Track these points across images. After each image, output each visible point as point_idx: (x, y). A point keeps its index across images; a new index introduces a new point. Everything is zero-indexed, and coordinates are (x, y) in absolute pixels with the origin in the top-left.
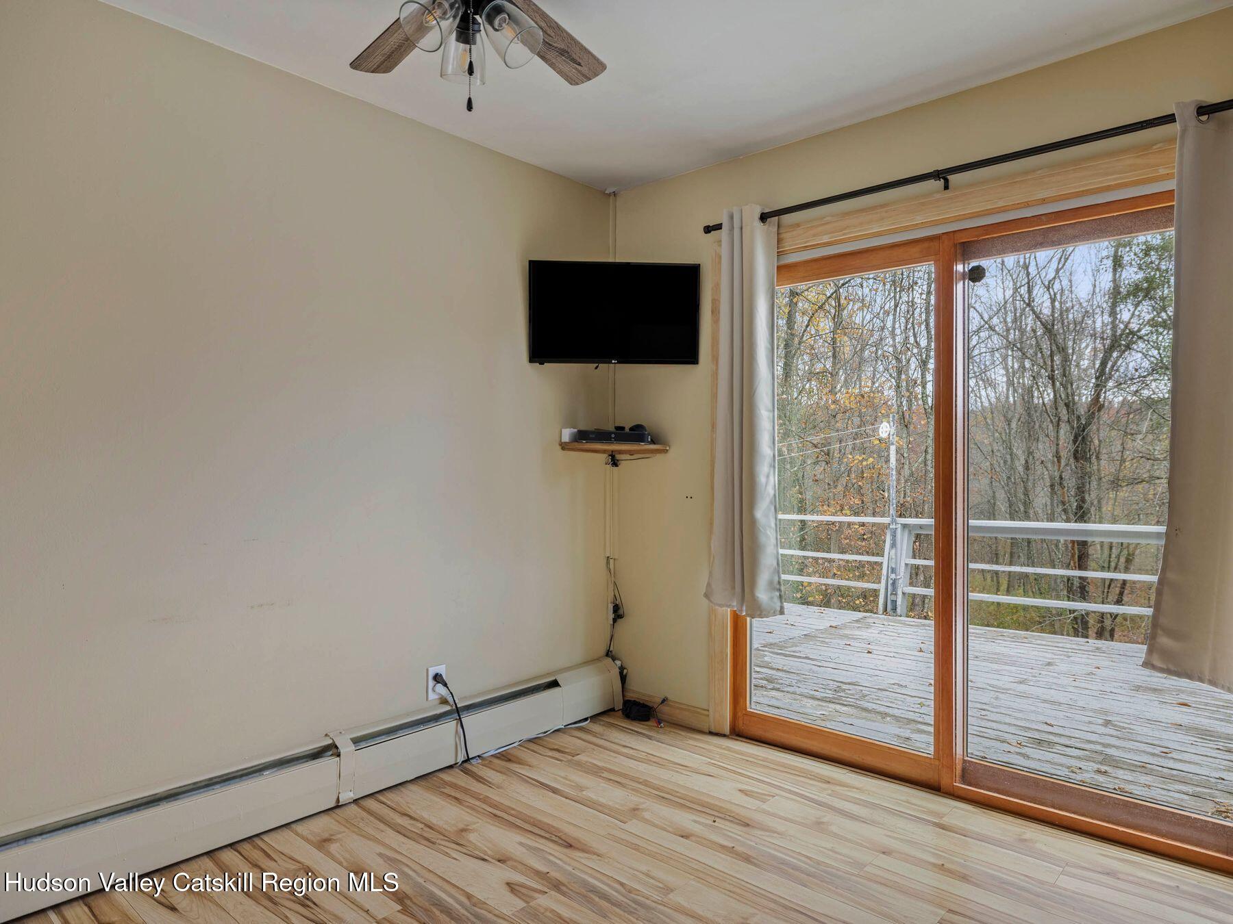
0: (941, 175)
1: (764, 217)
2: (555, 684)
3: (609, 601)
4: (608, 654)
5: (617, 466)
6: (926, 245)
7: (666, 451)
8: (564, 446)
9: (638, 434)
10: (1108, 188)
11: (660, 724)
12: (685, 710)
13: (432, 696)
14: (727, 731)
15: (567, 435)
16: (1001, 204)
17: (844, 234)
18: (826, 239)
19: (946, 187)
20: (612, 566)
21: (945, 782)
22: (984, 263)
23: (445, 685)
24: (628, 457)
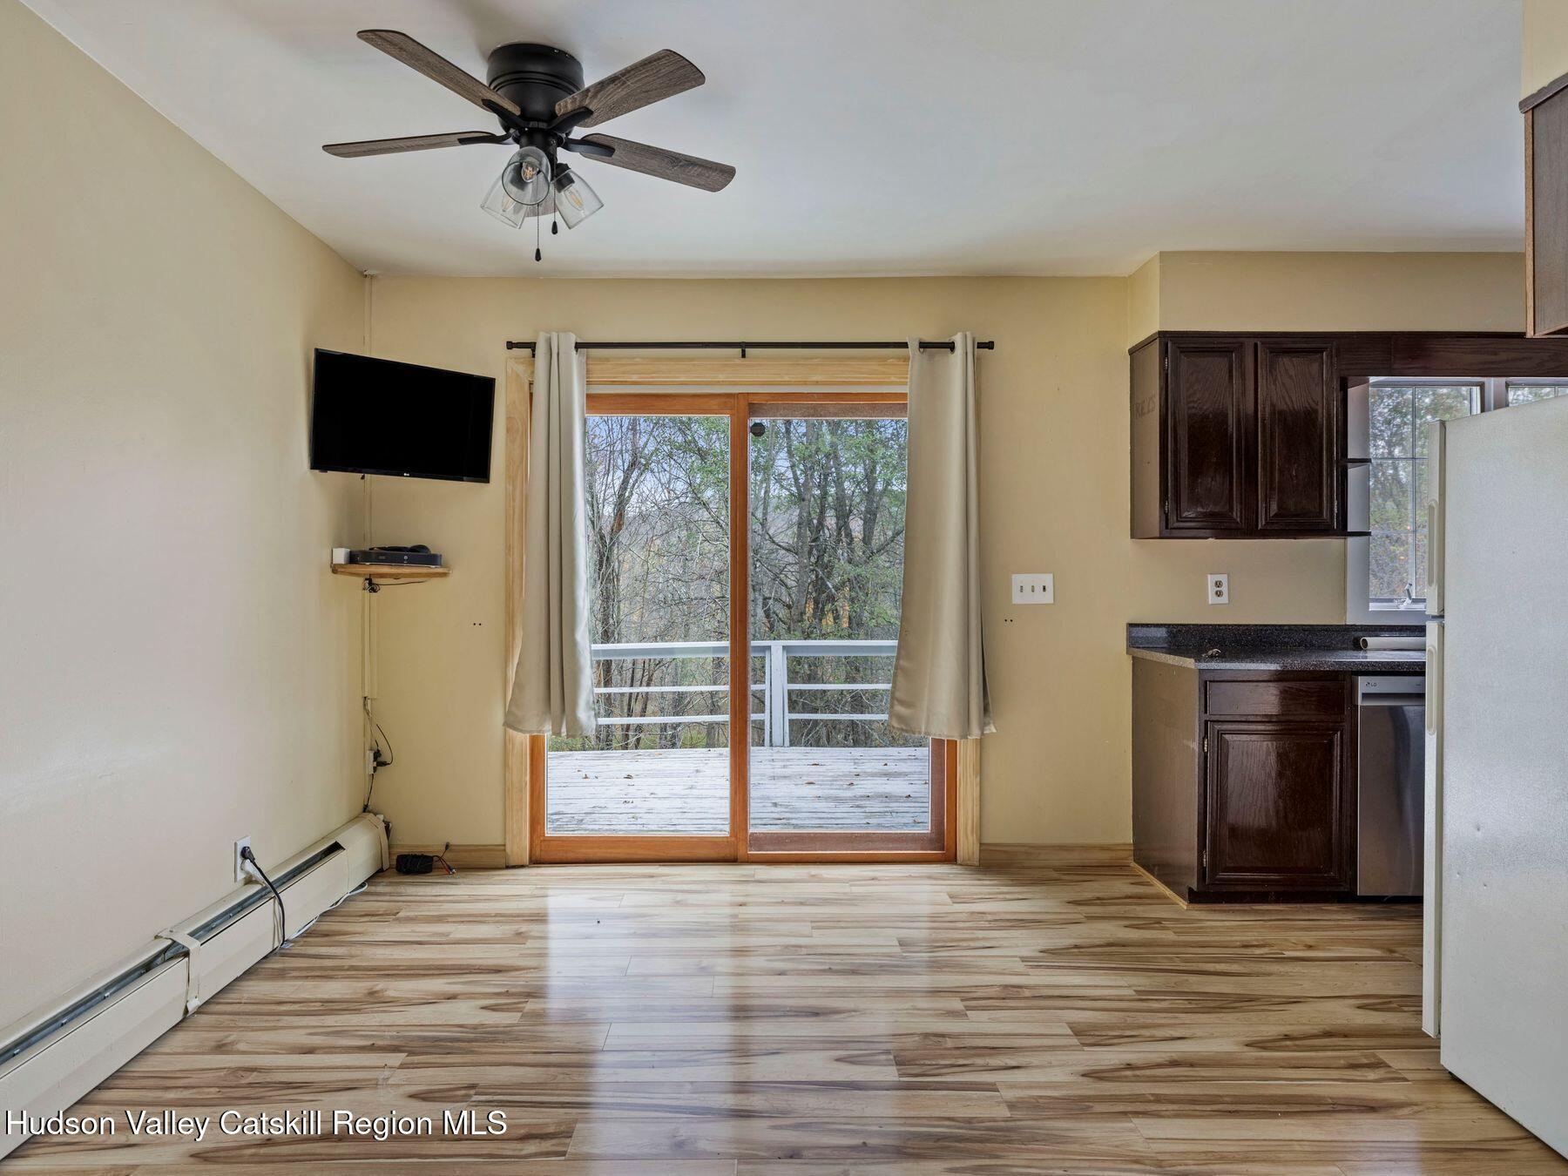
0: (743, 346)
1: (578, 346)
2: (336, 847)
3: (367, 747)
4: (365, 809)
5: (375, 591)
6: (723, 400)
7: (444, 575)
8: (335, 569)
9: (421, 556)
10: (859, 383)
11: (451, 870)
12: (475, 851)
13: (241, 876)
14: (526, 860)
15: (340, 556)
16: (786, 378)
17: (652, 378)
18: (635, 378)
19: (744, 356)
20: (369, 707)
21: (741, 853)
22: (765, 421)
23: (253, 861)
24: (392, 581)
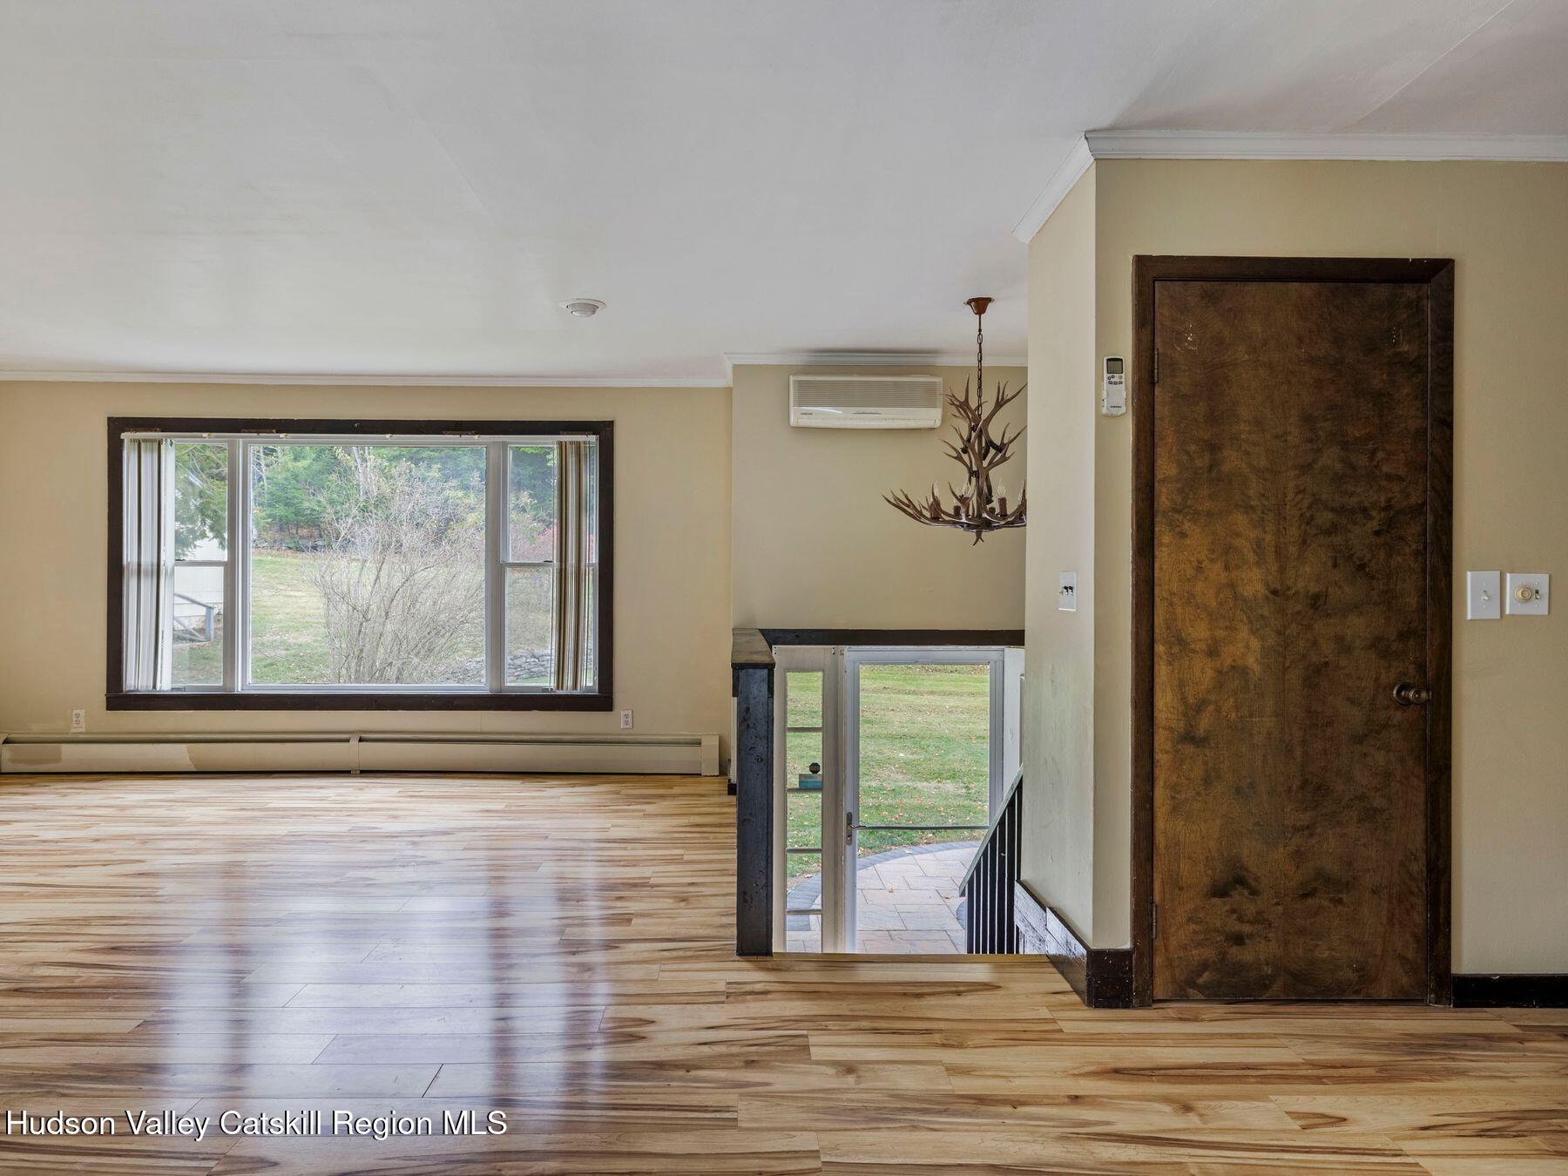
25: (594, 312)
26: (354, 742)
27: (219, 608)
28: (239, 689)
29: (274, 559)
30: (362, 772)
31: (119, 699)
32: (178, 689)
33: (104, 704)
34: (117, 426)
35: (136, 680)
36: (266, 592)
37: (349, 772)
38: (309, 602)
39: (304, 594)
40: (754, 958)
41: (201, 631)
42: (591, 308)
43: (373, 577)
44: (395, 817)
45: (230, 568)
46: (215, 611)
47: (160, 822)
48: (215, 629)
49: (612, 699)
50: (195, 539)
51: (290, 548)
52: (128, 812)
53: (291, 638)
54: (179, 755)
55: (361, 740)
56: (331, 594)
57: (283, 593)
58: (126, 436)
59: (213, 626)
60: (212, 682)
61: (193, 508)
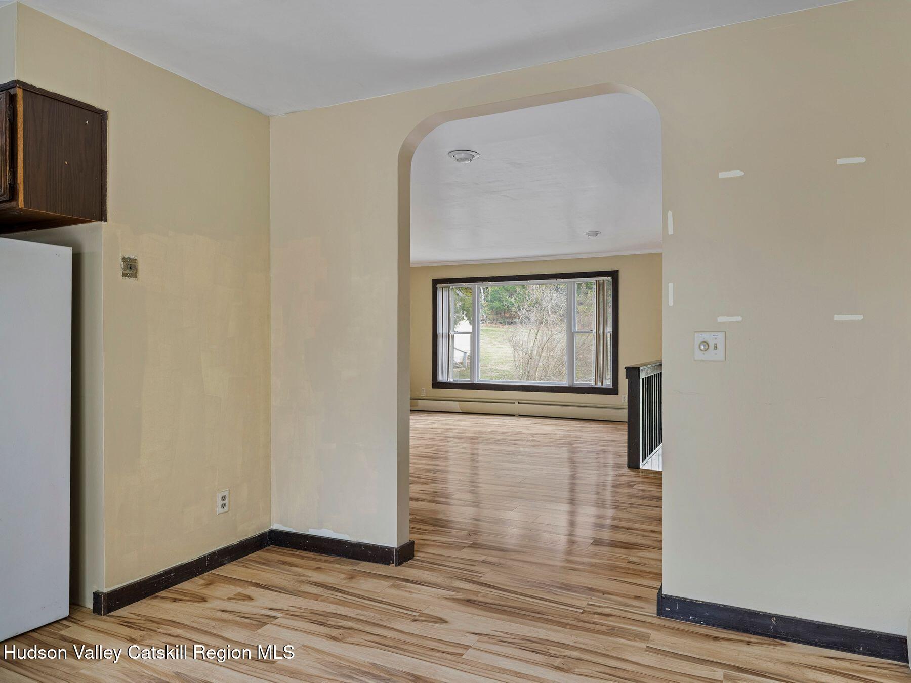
25: (596, 235)
26: (517, 404)
27: (469, 353)
28: (476, 382)
29: (494, 329)
30: (519, 416)
31: (437, 384)
32: (455, 381)
33: (431, 386)
34: (436, 282)
35: (442, 378)
36: (489, 345)
37: (515, 415)
38: (506, 350)
39: (506, 346)
40: (634, 470)
41: (462, 363)
42: (596, 234)
43: (534, 338)
44: (528, 429)
45: (472, 334)
46: (467, 354)
47: (451, 425)
48: (467, 361)
49: (618, 390)
50: (460, 320)
51: (501, 323)
52: (440, 422)
53: (499, 368)
54: (455, 406)
55: (519, 403)
56: (516, 346)
57: (497, 346)
58: (438, 286)
59: (466, 361)
60: (467, 380)
61: (458, 306)
